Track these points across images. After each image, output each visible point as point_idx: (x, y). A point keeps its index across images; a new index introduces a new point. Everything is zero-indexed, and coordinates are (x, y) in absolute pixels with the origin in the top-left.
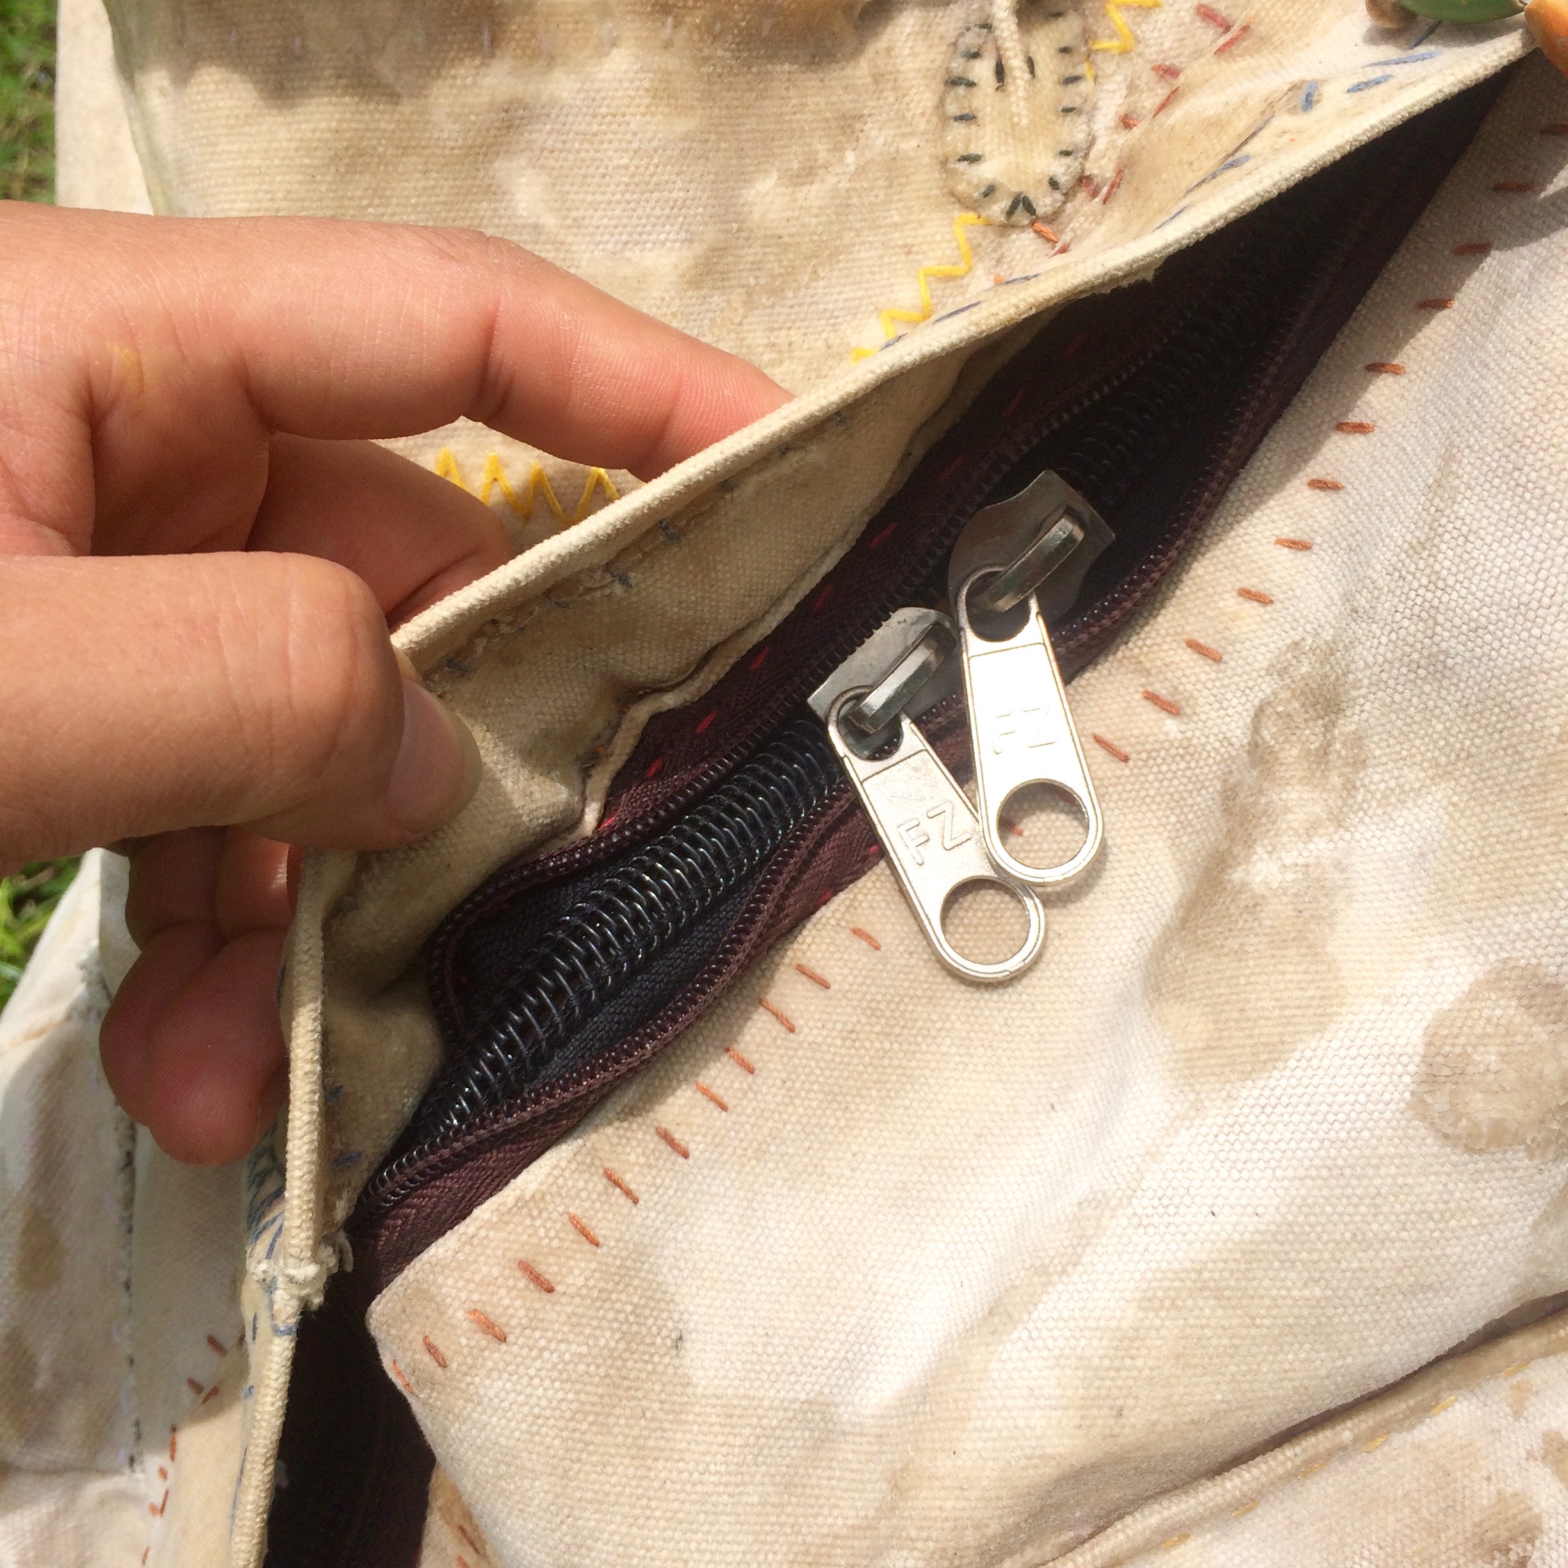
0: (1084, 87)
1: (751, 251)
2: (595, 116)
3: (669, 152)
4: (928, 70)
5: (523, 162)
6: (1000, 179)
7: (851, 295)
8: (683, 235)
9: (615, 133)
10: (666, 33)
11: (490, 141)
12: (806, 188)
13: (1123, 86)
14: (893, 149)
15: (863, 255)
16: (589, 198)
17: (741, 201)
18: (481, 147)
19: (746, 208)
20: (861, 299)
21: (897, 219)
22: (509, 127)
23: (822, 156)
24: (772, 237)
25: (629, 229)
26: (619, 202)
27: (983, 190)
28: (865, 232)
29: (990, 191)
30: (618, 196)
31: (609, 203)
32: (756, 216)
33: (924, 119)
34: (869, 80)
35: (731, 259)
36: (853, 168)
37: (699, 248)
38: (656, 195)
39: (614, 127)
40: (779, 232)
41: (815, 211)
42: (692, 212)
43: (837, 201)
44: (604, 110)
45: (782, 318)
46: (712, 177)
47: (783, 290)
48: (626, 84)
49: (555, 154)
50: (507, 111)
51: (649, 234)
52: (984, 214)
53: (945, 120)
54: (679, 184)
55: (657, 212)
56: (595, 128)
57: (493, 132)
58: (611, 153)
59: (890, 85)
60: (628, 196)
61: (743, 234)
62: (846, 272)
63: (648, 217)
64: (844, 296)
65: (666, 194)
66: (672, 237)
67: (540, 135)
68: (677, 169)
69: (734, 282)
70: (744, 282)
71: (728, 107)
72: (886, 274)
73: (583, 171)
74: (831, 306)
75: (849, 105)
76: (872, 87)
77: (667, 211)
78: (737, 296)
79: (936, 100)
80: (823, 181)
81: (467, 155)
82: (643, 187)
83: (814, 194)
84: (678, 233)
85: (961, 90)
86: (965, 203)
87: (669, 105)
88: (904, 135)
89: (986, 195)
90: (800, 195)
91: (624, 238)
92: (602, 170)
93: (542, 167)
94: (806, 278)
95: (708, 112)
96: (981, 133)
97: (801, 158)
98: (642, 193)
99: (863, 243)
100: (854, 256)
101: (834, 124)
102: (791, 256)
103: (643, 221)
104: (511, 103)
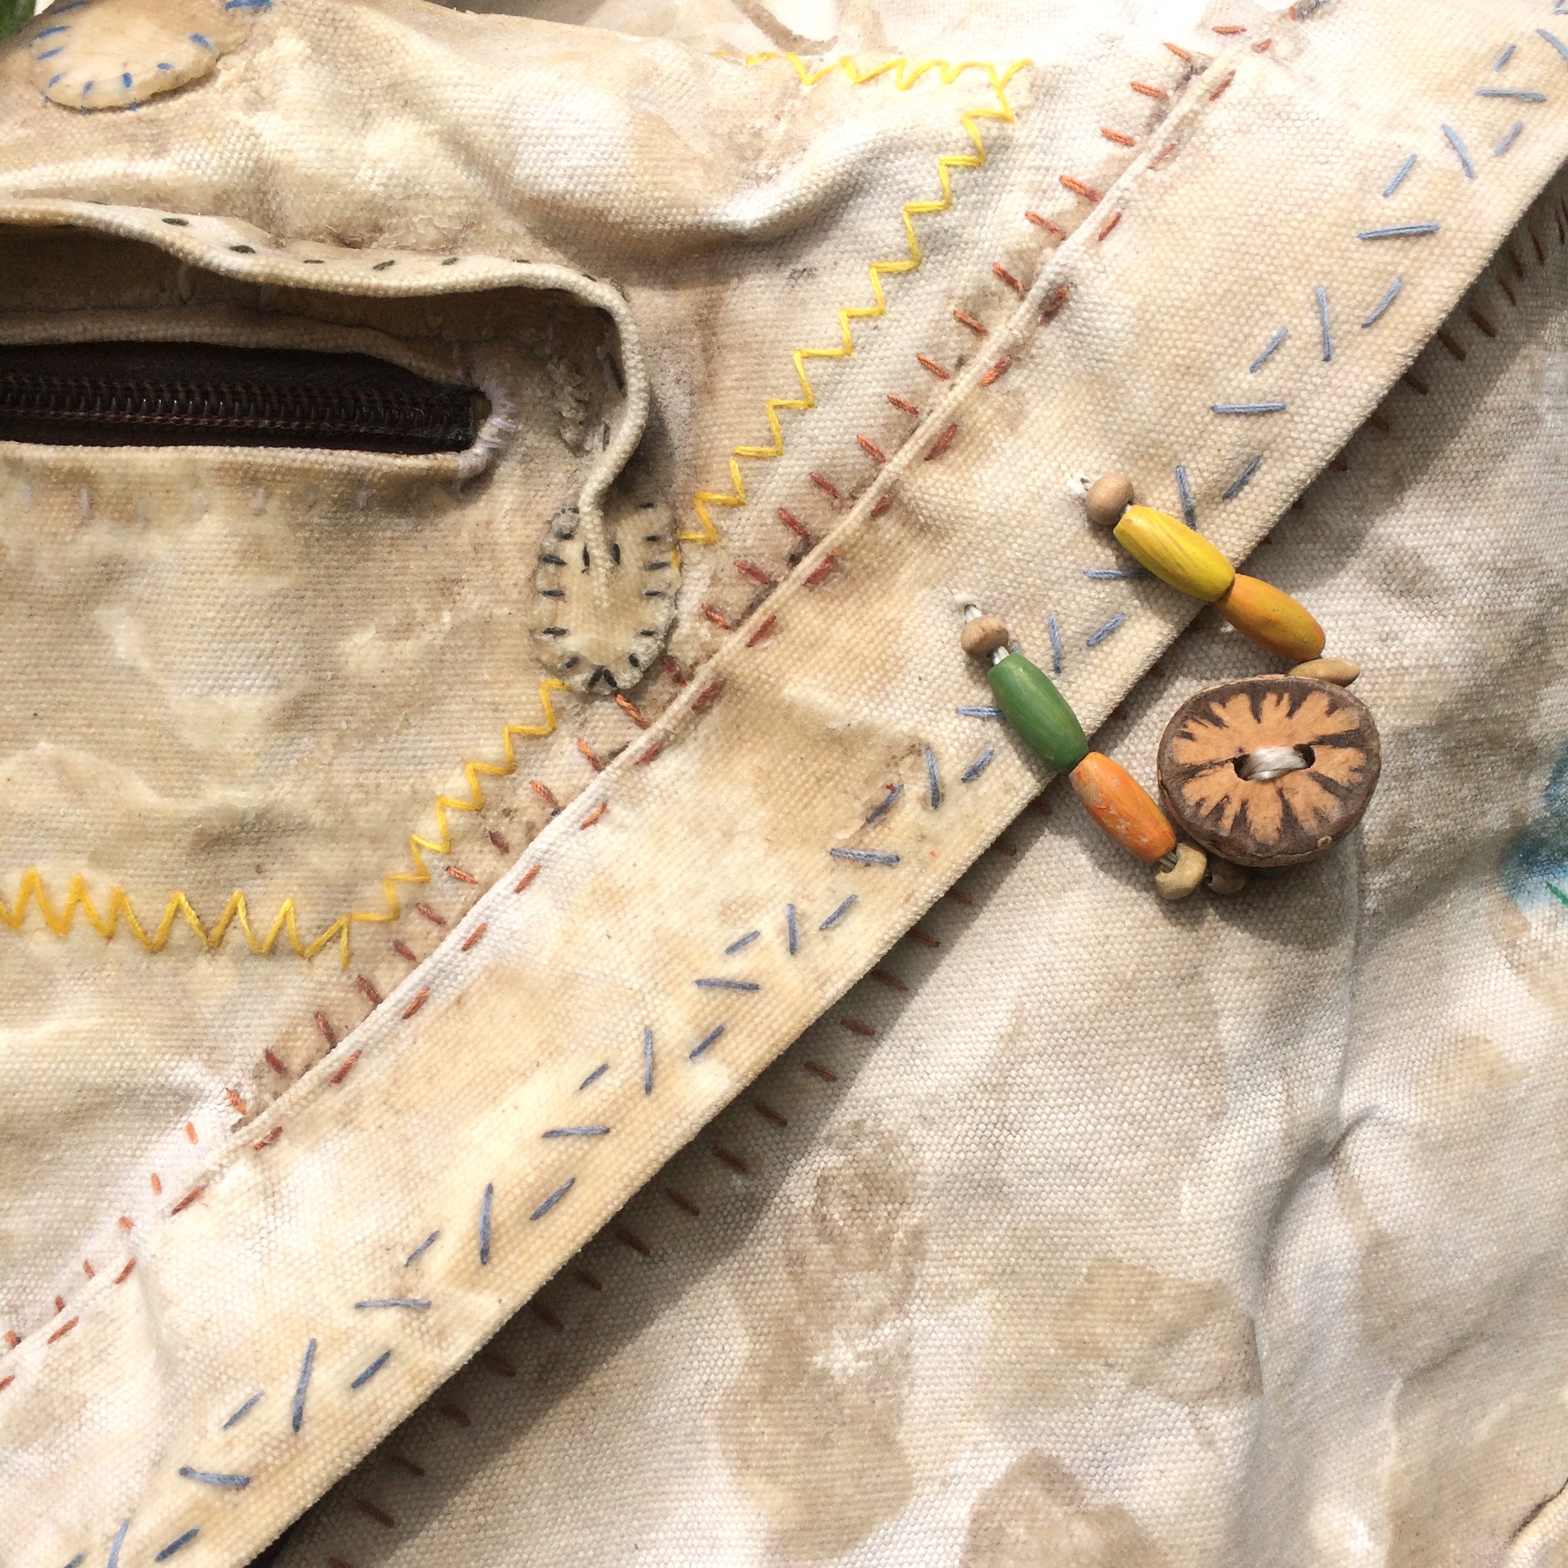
0: (670, 573)
1: (346, 697)
2: (185, 573)
3: (256, 607)
4: (523, 544)
5: (123, 610)
6: (583, 653)
7: (439, 744)
8: (269, 682)
9: (203, 588)
10: (257, 502)
11: (89, 591)
12: (402, 643)
13: (708, 575)
14: (487, 613)
15: (453, 707)
16: (179, 645)
17: (337, 651)
18: (81, 595)
19: (342, 659)
20: (448, 749)
21: (486, 677)
22: (109, 580)
23: (421, 615)
24: (366, 685)
25: (215, 675)
26: (206, 651)
27: (567, 661)
28: (457, 687)
29: (574, 663)
30: (205, 645)
31: (197, 650)
32: (352, 665)
33: (516, 590)
34: (469, 548)
35: (323, 704)
36: (447, 628)
37: (288, 694)
38: (242, 645)
39: (202, 583)
40: (373, 682)
41: (410, 664)
42: (280, 661)
43: (431, 657)
44: (193, 568)
45: (371, 761)
46: (305, 630)
47: (373, 736)
48: (215, 547)
49: (151, 605)
50: (105, 565)
51: (235, 679)
52: (567, 683)
53: (536, 593)
54: (267, 636)
55: (243, 660)
56: (185, 583)
57: (93, 583)
58: (199, 607)
59: (488, 555)
60: (214, 645)
61: (339, 682)
62: (437, 722)
63: (234, 664)
64: (432, 744)
65: (252, 645)
66: (258, 683)
67: (139, 587)
68: (265, 622)
69: (325, 726)
70: (336, 725)
71: (327, 568)
72: (474, 728)
73: (174, 621)
74: (420, 753)
75: (449, 570)
76: (472, 555)
77: (253, 660)
78: (328, 739)
79: (528, 574)
80: (418, 637)
81: (68, 603)
82: (229, 637)
83: (408, 648)
84: (264, 680)
85: (551, 568)
86: (551, 670)
87: (260, 566)
88: (497, 602)
89: (569, 665)
90: (396, 649)
91: (210, 682)
92: (191, 621)
93: (140, 616)
94: (397, 725)
95: (305, 572)
96: (568, 609)
97: (400, 615)
98: (229, 642)
99: (455, 696)
100: (445, 708)
101: (434, 586)
102: (384, 704)
103: (229, 668)
104: (111, 558)
